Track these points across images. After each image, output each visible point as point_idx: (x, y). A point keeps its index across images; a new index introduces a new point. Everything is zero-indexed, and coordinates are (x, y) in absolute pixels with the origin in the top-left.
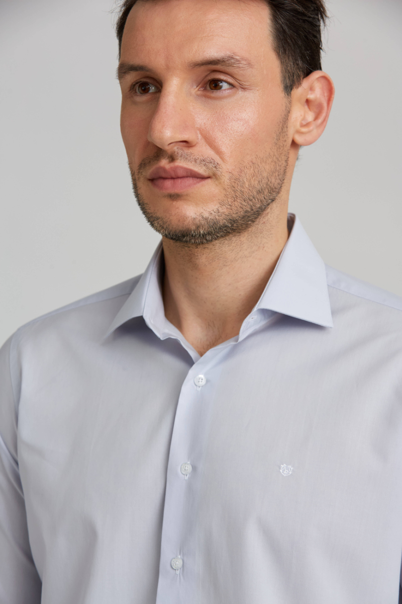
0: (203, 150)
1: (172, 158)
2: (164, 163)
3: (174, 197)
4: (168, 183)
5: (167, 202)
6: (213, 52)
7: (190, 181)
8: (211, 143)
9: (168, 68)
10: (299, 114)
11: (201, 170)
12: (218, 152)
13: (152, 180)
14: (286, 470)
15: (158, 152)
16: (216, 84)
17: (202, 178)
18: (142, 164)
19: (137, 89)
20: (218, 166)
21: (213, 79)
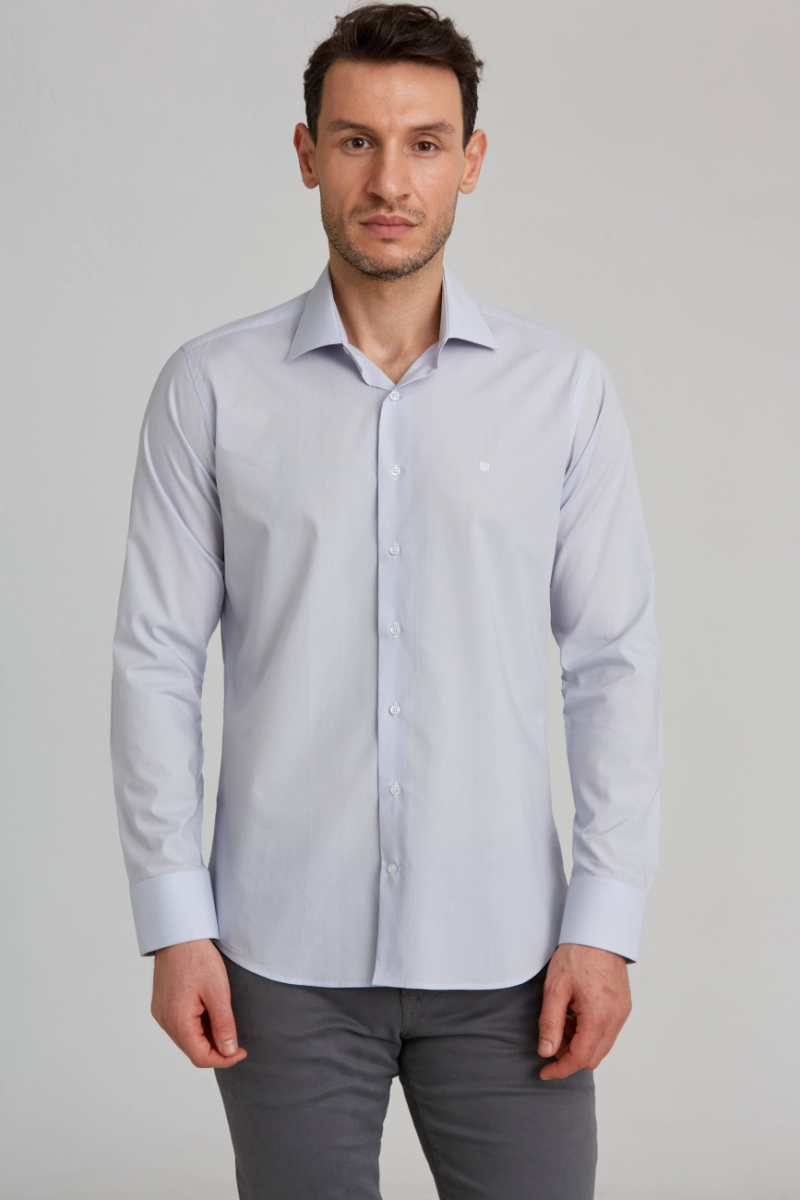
0: (414, 201)
1: (391, 209)
2: (384, 211)
3: (387, 241)
4: (384, 230)
5: (381, 246)
7: (402, 228)
8: (419, 196)
10: (469, 166)
11: (413, 219)
12: (425, 204)
13: (364, 224)
15: (377, 200)
16: (424, 146)
17: (411, 225)
18: (356, 210)
19: (350, 143)
20: (424, 216)
21: (423, 141)
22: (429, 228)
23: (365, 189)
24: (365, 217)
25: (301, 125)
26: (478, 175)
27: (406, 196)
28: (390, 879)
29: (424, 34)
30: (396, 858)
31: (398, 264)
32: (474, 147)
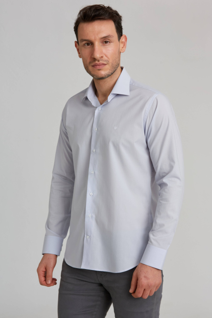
0: (105, 58)
1: (99, 61)
2: (97, 62)
3: (99, 70)
4: (98, 67)
5: (98, 71)
6: (104, 35)
7: (103, 66)
8: (106, 56)
9: (95, 40)
10: (122, 45)
11: (105, 63)
12: (108, 58)
13: (93, 66)
14: (115, 128)
15: (95, 59)
16: (106, 42)
17: (105, 65)
18: (90, 63)
19: (86, 45)
20: (108, 61)
21: (105, 41)
22: (110, 64)
23: (91, 57)
24: (93, 64)
25: (76, 42)
26: (125, 47)
27: (102, 57)
28: (87, 240)
29: (101, 12)
30: (89, 234)
31: (103, 76)
32: (123, 39)
